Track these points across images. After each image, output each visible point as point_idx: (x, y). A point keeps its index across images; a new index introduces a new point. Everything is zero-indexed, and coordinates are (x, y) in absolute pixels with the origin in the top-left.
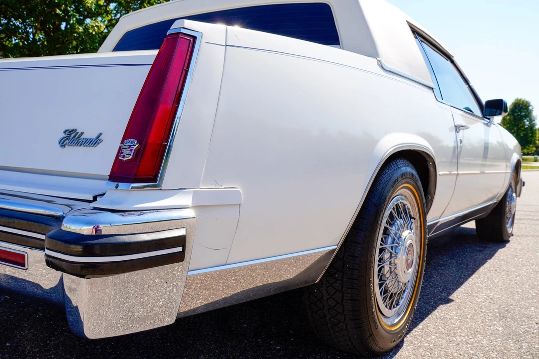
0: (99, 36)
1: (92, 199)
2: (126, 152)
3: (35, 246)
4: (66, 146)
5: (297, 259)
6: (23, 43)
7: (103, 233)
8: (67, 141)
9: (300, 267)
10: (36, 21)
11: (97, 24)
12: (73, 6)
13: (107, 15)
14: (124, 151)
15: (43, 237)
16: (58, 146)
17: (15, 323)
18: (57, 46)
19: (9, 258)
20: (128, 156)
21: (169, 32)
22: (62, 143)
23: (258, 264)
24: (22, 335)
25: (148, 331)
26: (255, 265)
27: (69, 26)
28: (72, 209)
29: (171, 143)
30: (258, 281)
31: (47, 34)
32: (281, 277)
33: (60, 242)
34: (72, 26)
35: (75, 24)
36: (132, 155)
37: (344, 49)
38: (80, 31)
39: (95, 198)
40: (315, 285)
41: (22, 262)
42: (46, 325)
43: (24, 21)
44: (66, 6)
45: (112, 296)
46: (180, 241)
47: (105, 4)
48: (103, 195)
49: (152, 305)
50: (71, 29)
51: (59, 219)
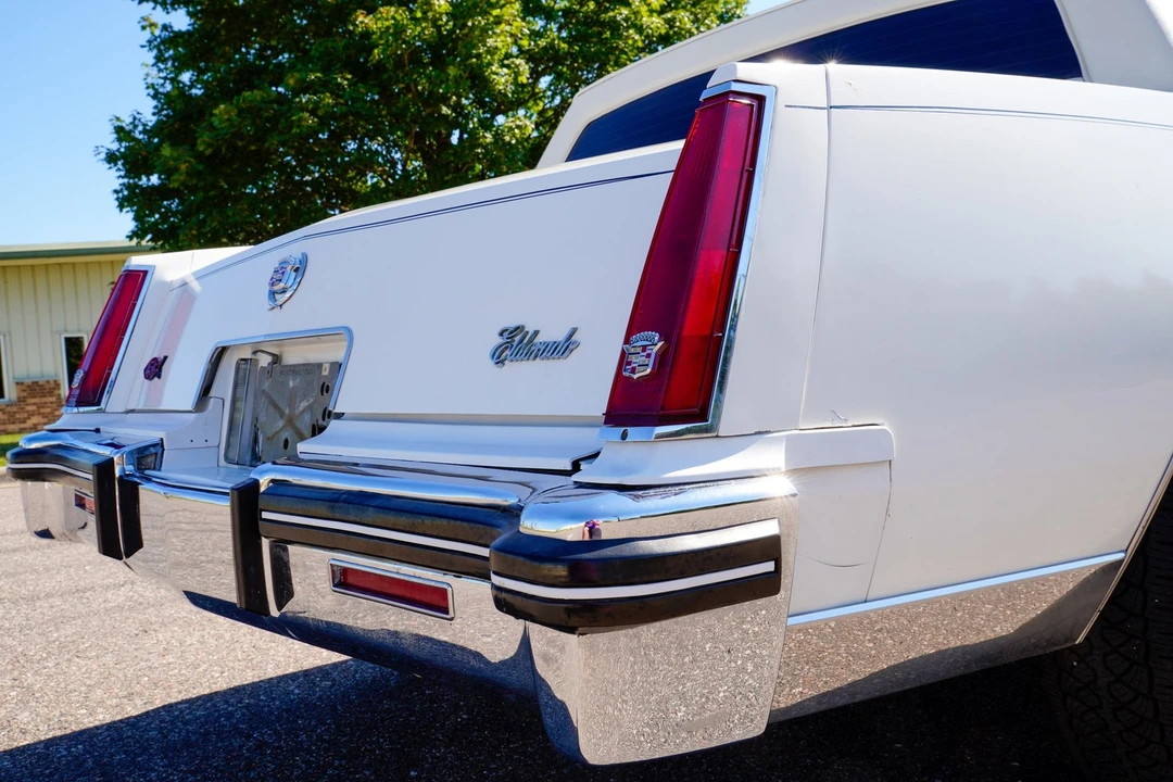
0: (524, 147)
1: (569, 468)
2: (636, 360)
3: (466, 570)
4: (506, 362)
5: (1010, 589)
6: (386, 181)
7: (605, 536)
8: (508, 352)
9: (1024, 610)
10: (407, 134)
11: (518, 123)
12: (471, 96)
13: (535, 101)
14: (633, 358)
15: (485, 552)
16: (491, 363)
17: (419, 732)
18: (446, 178)
19: (418, 597)
20: (643, 368)
21: (704, 95)
22: (499, 358)
23: (922, 601)
24: (436, 757)
25: (682, 756)
26: (915, 604)
27: (465, 136)
28: (534, 490)
29: (732, 333)
30: (926, 643)
31: (426, 158)
32: (979, 632)
33: (522, 559)
34: (473, 134)
35: (477, 129)
36: (651, 365)
37: (1091, 81)
38: (488, 140)
39: (576, 466)
40: (1073, 649)
41: (443, 604)
42: (477, 737)
43: (386, 140)
44: (459, 97)
45: (627, 676)
46: (769, 549)
47: (530, 81)
48: (596, 455)
49: (701, 697)
50: (472, 140)
51: (513, 513)
